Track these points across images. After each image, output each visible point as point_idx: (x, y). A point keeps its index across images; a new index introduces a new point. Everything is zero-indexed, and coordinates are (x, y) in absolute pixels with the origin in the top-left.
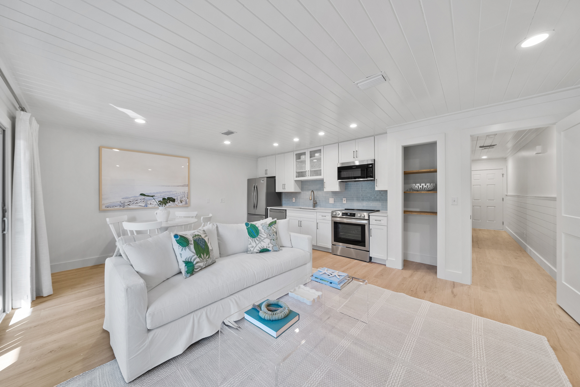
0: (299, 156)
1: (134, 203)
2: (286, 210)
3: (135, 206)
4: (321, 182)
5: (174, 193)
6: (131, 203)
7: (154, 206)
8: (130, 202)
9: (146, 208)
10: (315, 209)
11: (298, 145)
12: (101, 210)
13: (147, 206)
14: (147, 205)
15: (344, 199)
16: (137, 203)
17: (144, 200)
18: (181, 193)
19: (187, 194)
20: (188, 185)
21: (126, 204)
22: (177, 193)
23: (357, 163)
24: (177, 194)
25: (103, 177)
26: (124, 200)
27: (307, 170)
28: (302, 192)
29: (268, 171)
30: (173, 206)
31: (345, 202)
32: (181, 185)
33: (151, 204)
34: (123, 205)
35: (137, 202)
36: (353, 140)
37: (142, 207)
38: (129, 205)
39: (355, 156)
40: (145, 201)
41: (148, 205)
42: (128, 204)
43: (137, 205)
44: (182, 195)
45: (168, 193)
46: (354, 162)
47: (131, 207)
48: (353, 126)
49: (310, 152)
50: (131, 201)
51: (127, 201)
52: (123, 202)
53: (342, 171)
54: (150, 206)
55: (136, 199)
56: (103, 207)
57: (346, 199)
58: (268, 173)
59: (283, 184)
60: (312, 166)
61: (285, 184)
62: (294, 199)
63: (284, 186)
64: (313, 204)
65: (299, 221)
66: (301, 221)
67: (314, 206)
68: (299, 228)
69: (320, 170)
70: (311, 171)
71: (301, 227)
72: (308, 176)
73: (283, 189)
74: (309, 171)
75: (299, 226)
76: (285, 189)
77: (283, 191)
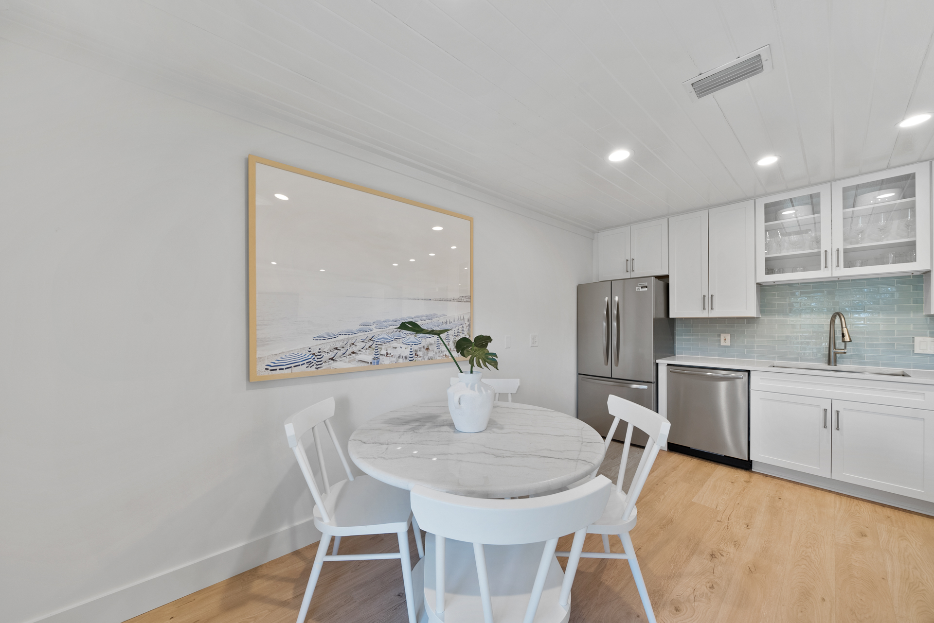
0: (772, 211)
1: (347, 353)
2: (749, 372)
3: (349, 362)
4: (918, 281)
5: (440, 321)
6: (340, 353)
7: (395, 359)
8: (336, 349)
9: (376, 367)
10: (832, 367)
11: (772, 174)
12: (251, 380)
13: (378, 363)
14: (377, 358)
16: (353, 353)
17: (371, 343)
18: (456, 320)
19: (468, 323)
20: (469, 299)
21: (326, 356)
22: (448, 320)
24: (446, 322)
25: (259, 266)
26: (319, 342)
27: (825, 245)
28: (765, 319)
29: (635, 262)
30: (438, 358)
32: (456, 298)
33: (387, 354)
34: (315, 360)
35: (354, 349)
37: (366, 364)
38: (332, 359)
40: (374, 346)
41: (381, 357)
42: (331, 355)
43: (354, 360)
44: (457, 327)
45: (427, 321)
47: (339, 365)
49: (844, 189)
50: (338, 345)
51: (327, 346)
52: (316, 351)
54: (385, 361)
55: (350, 339)
56: (260, 369)
58: (635, 268)
59: (704, 296)
60: (859, 235)
61: (712, 296)
62: (728, 337)
63: (708, 301)
64: (832, 354)
65: (825, 410)
66: (838, 412)
67: (831, 358)
68: (826, 432)
69: (913, 245)
70: (846, 251)
71: (838, 429)
72: (838, 266)
73: (704, 309)
74: (838, 250)
75: (825, 427)
76: (712, 309)
77: (705, 314)
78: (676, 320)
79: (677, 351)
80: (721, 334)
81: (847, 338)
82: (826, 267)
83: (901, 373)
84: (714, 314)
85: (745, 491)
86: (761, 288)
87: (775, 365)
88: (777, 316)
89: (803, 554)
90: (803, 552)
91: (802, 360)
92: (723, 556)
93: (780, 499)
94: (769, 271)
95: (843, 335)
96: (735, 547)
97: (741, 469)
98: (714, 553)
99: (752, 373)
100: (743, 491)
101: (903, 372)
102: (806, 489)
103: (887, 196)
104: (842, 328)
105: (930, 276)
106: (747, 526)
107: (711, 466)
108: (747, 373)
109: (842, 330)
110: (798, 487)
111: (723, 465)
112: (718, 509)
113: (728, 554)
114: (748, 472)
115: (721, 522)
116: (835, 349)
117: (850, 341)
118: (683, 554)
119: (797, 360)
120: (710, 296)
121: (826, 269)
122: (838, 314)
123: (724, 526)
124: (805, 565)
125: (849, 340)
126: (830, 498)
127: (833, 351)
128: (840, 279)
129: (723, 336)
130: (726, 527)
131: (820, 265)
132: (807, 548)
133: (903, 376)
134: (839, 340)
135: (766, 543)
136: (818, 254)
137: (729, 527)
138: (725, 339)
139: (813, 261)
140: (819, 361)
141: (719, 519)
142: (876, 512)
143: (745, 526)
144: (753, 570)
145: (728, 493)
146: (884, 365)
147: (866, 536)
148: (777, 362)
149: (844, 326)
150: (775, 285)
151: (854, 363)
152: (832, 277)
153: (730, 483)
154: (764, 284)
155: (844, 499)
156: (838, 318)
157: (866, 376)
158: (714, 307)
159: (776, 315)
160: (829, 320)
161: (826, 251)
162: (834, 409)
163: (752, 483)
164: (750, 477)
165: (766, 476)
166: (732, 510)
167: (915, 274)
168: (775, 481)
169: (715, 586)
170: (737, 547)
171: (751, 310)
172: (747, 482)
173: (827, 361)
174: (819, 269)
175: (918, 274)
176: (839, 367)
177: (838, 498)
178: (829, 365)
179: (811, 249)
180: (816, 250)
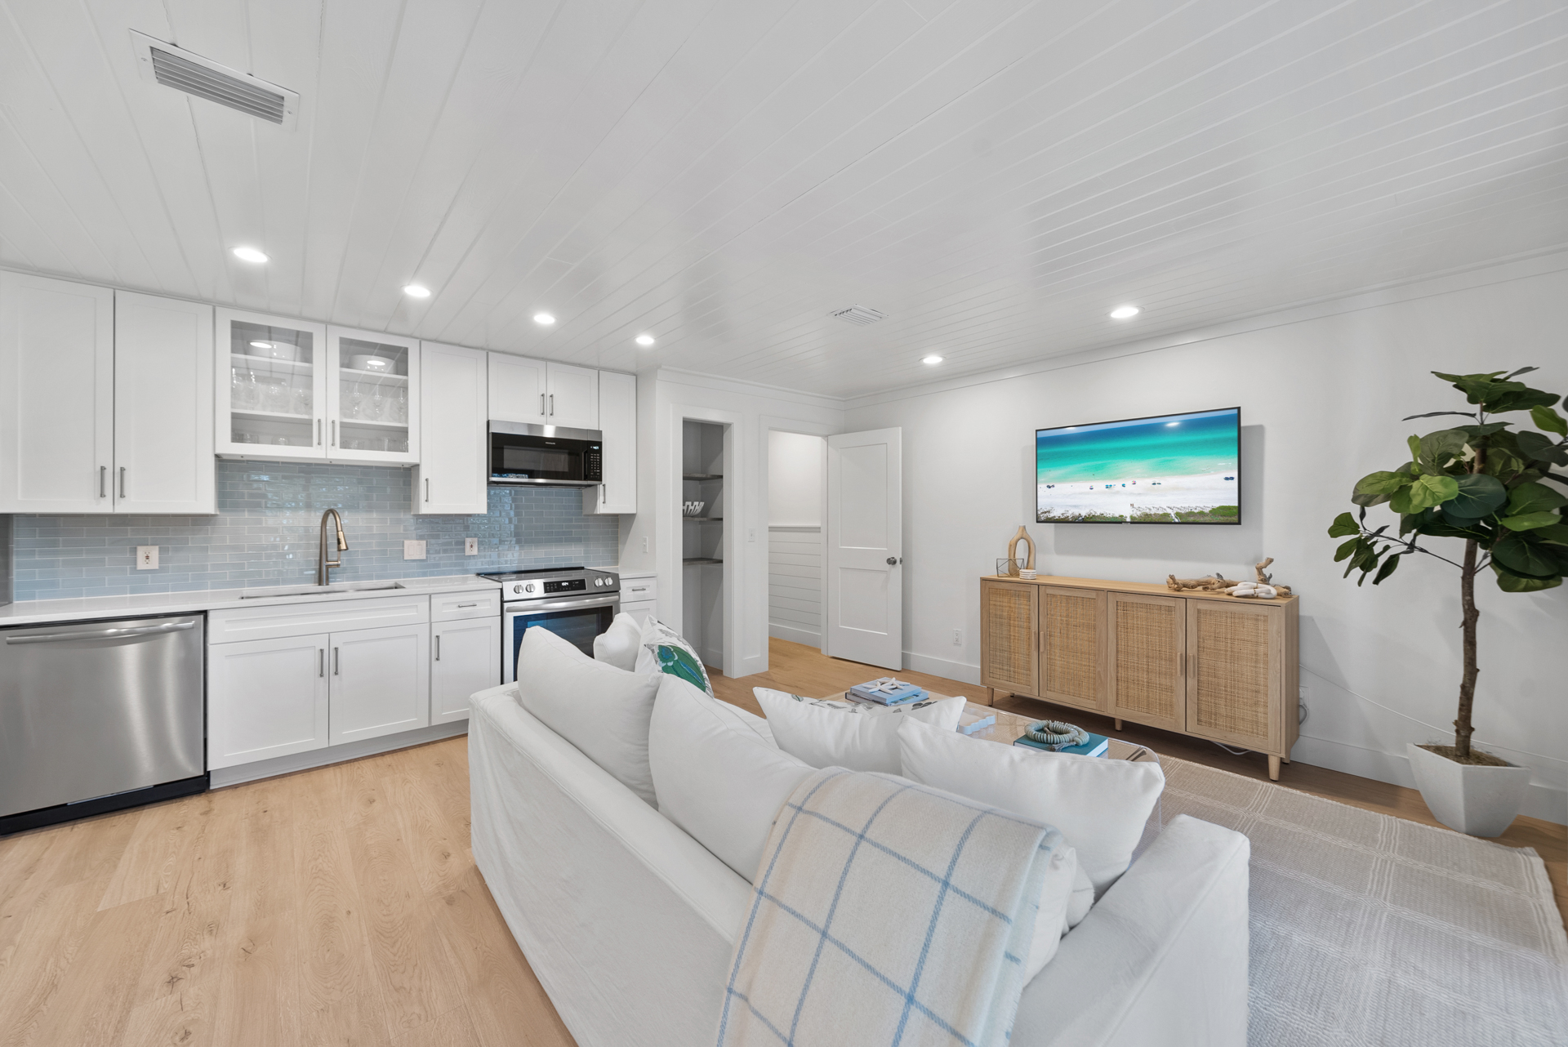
0: (242, 337)
2: (205, 614)
4: (408, 475)
10: (323, 588)
15: (468, 541)
23: (549, 432)
31: (475, 551)
36: (543, 359)
39: (547, 408)
46: (540, 427)
48: (544, 319)
49: (342, 341)
53: (505, 447)
57: (476, 539)
59: (103, 469)
60: (354, 406)
61: (122, 470)
62: (154, 552)
63: (112, 478)
64: (324, 569)
65: (322, 651)
66: (336, 649)
67: (322, 578)
68: (323, 682)
69: (404, 432)
70: (343, 425)
71: (336, 673)
72: (333, 445)
73: (102, 495)
74: (333, 422)
75: (321, 675)
76: (122, 496)
77: (105, 507)
78: (15, 518)
79: (15, 592)
80: (139, 548)
81: (343, 546)
82: (319, 444)
83: (394, 586)
84: (123, 508)
85: (206, 831)
86: (223, 464)
87: (244, 595)
88: (246, 513)
89: (314, 871)
90: (312, 869)
91: (285, 582)
92: (193, 965)
93: (266, 812)
94: (238, 437)
95: (339, 543)
96: (211, 934)
97: (189, 797)
98: (174, 975)
99: (211, 615)
100: (203, 832)
101: (396, 583)
102: (298, 779)
103: (376, 363)
104: (338, 531)
105: (418, 469)
106: (224, 886)
107: (126, 818)
108: (202, 617)
109: (338, 535)
110: (286, 781)
111: (150, 806)
112: (161, 891)
113: (202, 955)
114: (203, 795)
115: (175, 910)
116: (327, 561)
117: (347, 549)
118: (106, 1027)
119: (276, 582)
120: (117, 470)
121: (319, 446)
122: (332, 511)
123: (182, 914)
124: (319, 884)
125: (345, 548)
126: (329, 774)
127: (325, 563)
128: (333, 463)
129: (141, 552)
130: (187, 912)
131: (311, 437)
132: (316, 859)
133: (396, 588)
134: (333, 549)
135: (260, 892)
136: (309, 423)
137: (192, 910)
138: (147, 557)
139: (301, 431)
140: (306, 580)
141: (168, 908)
142: (378, 766)
143: (222, 887)
144: (249, 949)
145: (174, 852)
146: (379, 577)
147: (374, 801)
148: (247, 591)
149: (339, 529)
150: (243, 461)
151: (348, 579)
152: (326, 459)
153: (175, 831)
154: (224, 458)
155: (344, 768)
156: (331, 516)
157: (351, 594)
158: (126, 493)
159: (244, 511)
160: (320, 520)
161: (319, 421)
162: (332, 647)
163: (215, 812)
164: (210, 802)
165: (235, 787)
166: (190, 876)
167: (405, 466)
168: (252, 788)
169: (191, 1029)
170: (214, 932)
171: (205, 503)
172: (206, 813)
173: (317, 580)
174: (311, 445)
175: (407, 466)
176: (333, 585)
177: (337, 770)
178: (320, 585)
179: (297, 413)
180: (306, 417)
